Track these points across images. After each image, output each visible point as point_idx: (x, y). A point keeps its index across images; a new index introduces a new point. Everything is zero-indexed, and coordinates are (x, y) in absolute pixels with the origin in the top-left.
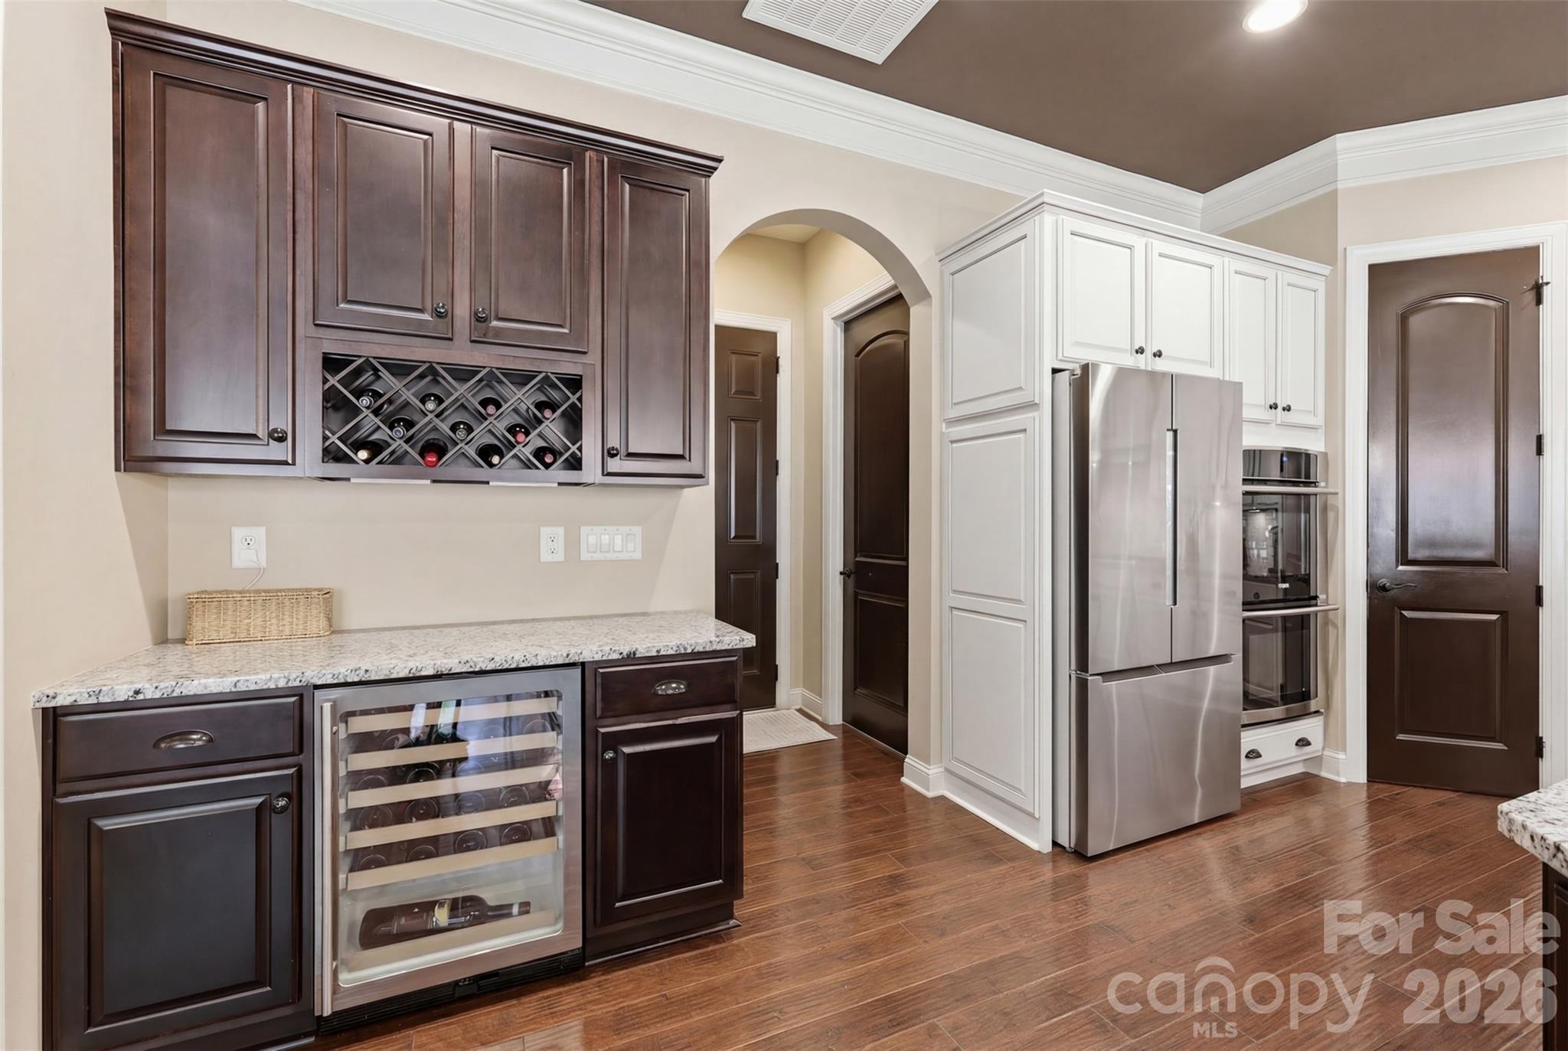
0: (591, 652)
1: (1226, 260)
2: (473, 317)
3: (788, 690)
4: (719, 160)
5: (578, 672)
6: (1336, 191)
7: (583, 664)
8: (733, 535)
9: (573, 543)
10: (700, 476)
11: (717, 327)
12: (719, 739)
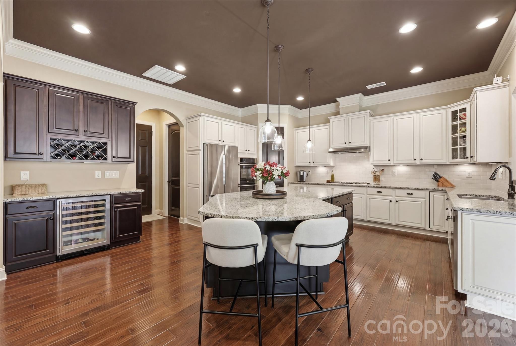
0: (112, 193)
1: (237, 125)
2: (84, 131)
3: (155, 210)
4: (137, 103)
5: (109, 196)
6: (258, 113)
7: (110, 195)
8: (140, 173)
9: (103, 174)
10: (133, 162)
11: (136, 124)
12: (137, 208)
